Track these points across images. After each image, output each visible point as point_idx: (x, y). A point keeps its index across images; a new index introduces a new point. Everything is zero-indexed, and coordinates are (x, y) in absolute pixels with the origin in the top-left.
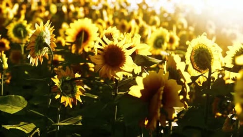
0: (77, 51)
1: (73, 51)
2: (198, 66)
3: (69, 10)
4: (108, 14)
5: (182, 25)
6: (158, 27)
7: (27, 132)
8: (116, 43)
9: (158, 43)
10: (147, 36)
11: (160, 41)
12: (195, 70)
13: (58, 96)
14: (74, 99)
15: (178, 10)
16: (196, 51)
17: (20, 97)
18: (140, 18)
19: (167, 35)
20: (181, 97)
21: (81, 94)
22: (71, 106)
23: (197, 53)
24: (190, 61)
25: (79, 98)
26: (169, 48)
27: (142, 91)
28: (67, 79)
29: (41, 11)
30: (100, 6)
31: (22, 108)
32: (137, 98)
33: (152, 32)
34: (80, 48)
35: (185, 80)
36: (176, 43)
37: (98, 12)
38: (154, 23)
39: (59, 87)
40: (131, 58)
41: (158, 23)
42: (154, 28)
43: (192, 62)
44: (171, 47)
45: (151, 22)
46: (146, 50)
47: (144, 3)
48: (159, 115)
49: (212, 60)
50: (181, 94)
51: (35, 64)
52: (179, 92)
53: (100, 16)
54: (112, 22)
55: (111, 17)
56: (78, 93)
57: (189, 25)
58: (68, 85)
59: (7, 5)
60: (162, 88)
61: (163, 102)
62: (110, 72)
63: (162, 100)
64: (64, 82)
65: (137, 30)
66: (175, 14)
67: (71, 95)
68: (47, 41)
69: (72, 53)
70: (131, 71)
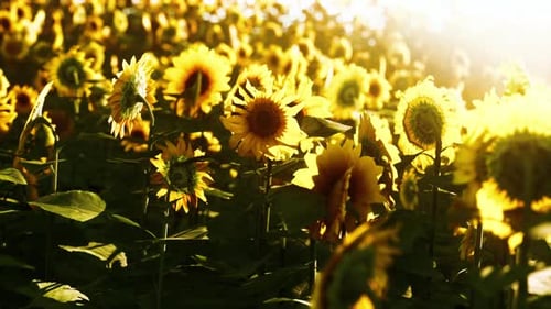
0: (187, 112)
1: (180, 113)
2: (417, 136)
3: (155, 25)
4: (240, 34)
5: (400, 58)
6: (348, 63)
7: (102, 258)
8: (268, 94)
9: (347, 96)
10: (324, 80)
11: (351, 91)
12: (411, 145)
13: (162, 192)
14: (193, 196)
15: (391, 25)
16: (414, 110)
17: (92, 194)
18: (310, 43)
19: (366, 79)
20: (383, 186)
21: (206, 187)
22: (187, 211)
23: (417, 113)
24: (402, 128)
25: (201, 195)
26: (370, 106)
27: (315, 178)
28: (179, 160)
29: (94, 27)
30: (221, 14)
31: (97, 214)
32: (306, 189)
33: (335, 73)
34: (194, 105)
35: (390, 159)
36: (385, 96)
37: (217, 29)
38: (340, 53)
39: (164, 175)
40: (295, 121)
41: (348, 54)
42: (339, 62)
43: (406, 130)
44: (374, 103)
45: (332, 51)
46: (322, 108)
47: (318, 7)
48: (344, 213)
49: (444, 126)
50: (381, 181)
51: (119, 135)
52: (378, 177)
53: (222, 37)
54: (249, 51)
55: (246, 38)
56: (199, 185)
57: (416, 57)
58: (181, 171)
59: (20, 14)
60: (350, 171)
61: (351, 192)
62: (258, 146)
63: (349, 190)
64: (174, 166)
65: (304, 69)
66: (386, 32)
67: (186, 189)
68: (141, 91)
69: (177, 117)
70: (296, 144)
